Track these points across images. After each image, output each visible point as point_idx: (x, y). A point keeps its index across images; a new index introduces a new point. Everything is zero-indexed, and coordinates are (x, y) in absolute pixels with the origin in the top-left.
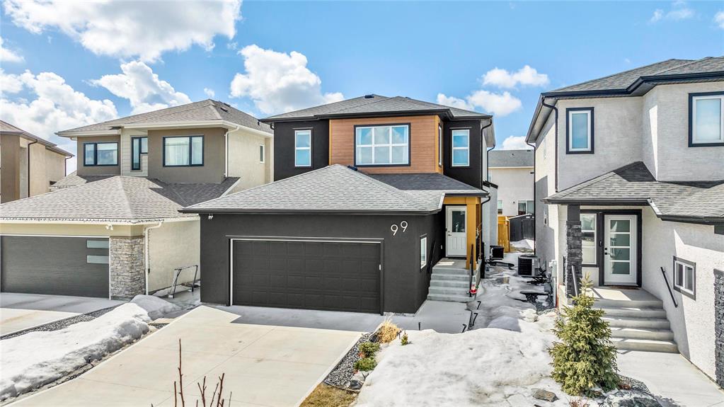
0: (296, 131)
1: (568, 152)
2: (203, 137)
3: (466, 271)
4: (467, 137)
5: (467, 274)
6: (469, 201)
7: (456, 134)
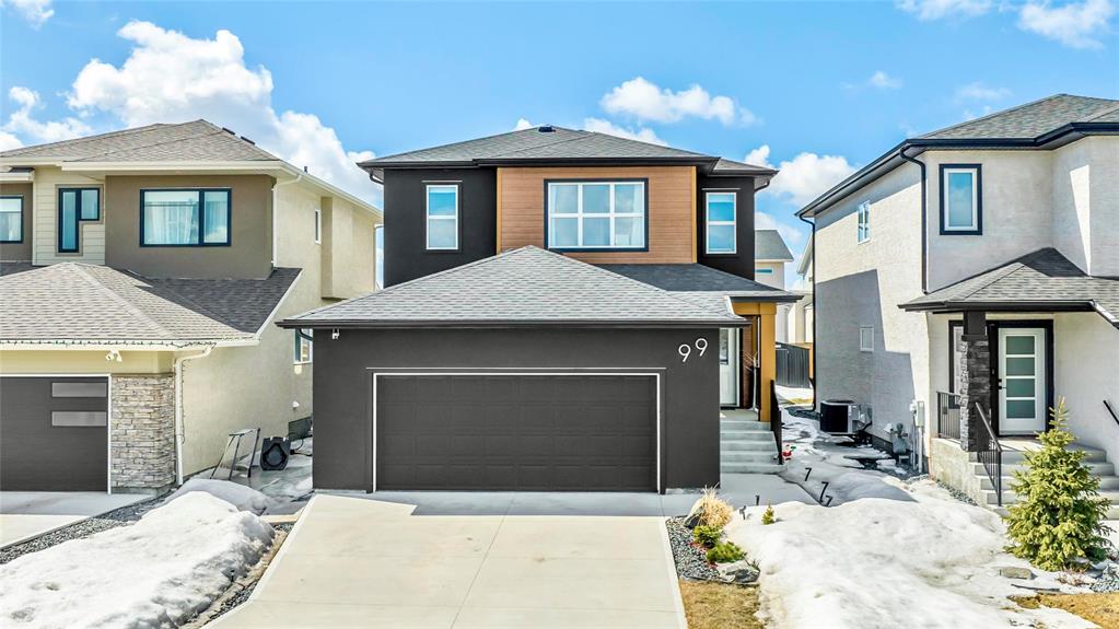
0: (428, 186)
1: (943, 232)
2: (229, 192)
3: (761, 425)
4: (732, 204)
5: (763, 430)
6: (764, 310)
7: (712, 198)
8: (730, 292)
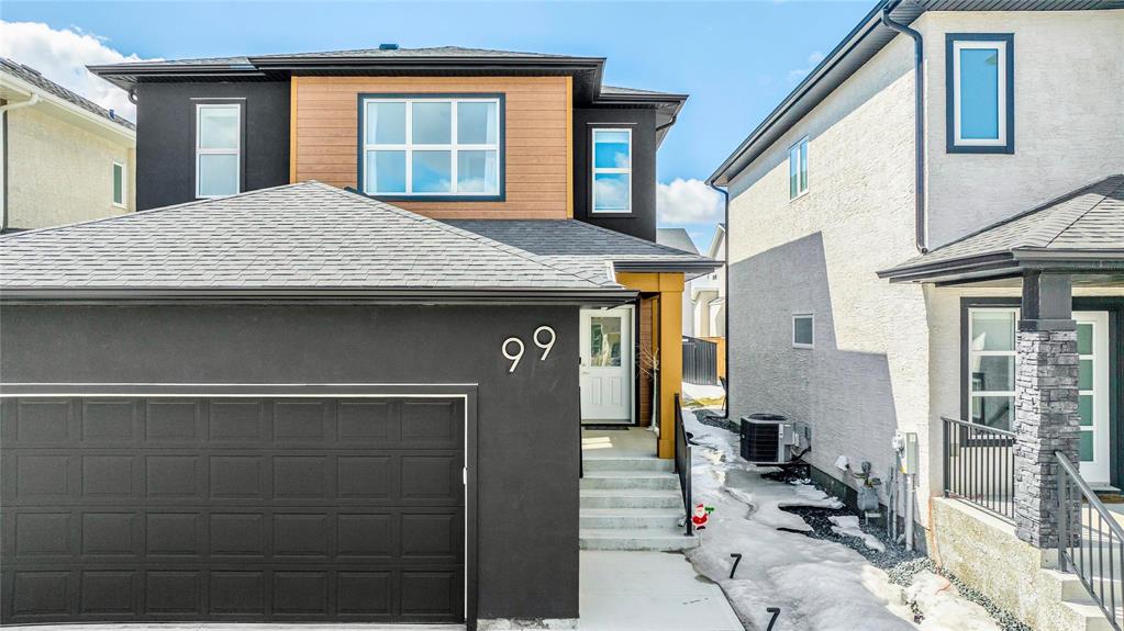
0: (198, 106)
1: (952, 149)
3: (660, 462)
4: (628, 145)
5: (662, 472)
6: (665, 285)
7: (601, 136)
8: (614, 257)
